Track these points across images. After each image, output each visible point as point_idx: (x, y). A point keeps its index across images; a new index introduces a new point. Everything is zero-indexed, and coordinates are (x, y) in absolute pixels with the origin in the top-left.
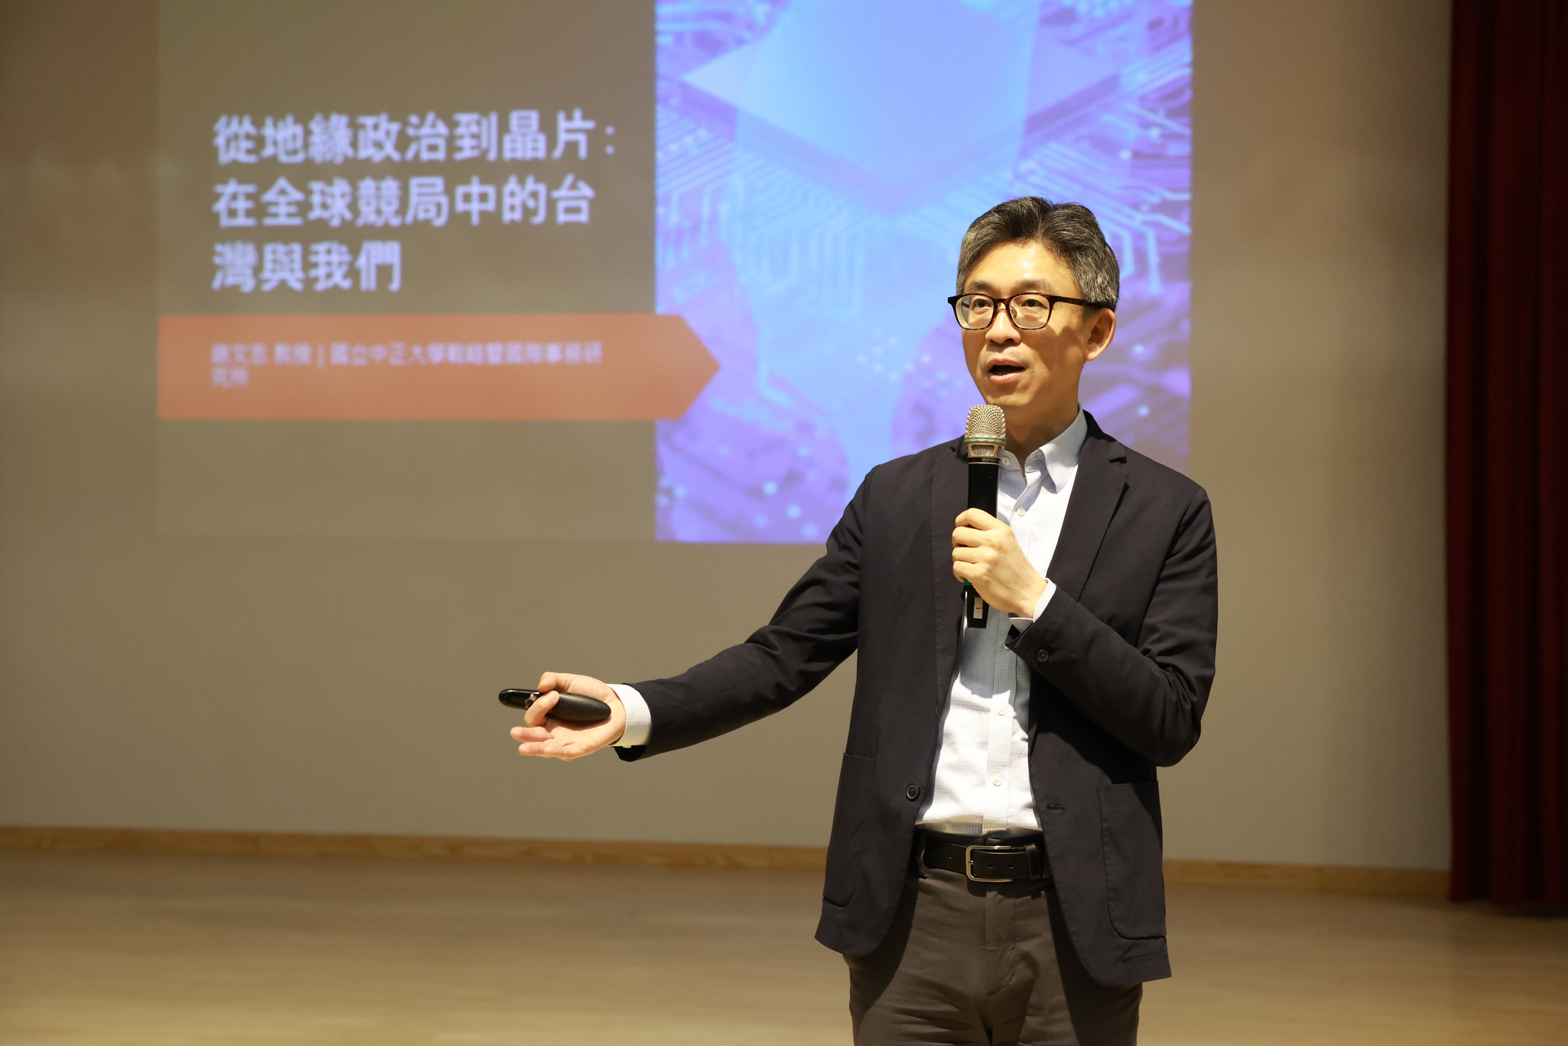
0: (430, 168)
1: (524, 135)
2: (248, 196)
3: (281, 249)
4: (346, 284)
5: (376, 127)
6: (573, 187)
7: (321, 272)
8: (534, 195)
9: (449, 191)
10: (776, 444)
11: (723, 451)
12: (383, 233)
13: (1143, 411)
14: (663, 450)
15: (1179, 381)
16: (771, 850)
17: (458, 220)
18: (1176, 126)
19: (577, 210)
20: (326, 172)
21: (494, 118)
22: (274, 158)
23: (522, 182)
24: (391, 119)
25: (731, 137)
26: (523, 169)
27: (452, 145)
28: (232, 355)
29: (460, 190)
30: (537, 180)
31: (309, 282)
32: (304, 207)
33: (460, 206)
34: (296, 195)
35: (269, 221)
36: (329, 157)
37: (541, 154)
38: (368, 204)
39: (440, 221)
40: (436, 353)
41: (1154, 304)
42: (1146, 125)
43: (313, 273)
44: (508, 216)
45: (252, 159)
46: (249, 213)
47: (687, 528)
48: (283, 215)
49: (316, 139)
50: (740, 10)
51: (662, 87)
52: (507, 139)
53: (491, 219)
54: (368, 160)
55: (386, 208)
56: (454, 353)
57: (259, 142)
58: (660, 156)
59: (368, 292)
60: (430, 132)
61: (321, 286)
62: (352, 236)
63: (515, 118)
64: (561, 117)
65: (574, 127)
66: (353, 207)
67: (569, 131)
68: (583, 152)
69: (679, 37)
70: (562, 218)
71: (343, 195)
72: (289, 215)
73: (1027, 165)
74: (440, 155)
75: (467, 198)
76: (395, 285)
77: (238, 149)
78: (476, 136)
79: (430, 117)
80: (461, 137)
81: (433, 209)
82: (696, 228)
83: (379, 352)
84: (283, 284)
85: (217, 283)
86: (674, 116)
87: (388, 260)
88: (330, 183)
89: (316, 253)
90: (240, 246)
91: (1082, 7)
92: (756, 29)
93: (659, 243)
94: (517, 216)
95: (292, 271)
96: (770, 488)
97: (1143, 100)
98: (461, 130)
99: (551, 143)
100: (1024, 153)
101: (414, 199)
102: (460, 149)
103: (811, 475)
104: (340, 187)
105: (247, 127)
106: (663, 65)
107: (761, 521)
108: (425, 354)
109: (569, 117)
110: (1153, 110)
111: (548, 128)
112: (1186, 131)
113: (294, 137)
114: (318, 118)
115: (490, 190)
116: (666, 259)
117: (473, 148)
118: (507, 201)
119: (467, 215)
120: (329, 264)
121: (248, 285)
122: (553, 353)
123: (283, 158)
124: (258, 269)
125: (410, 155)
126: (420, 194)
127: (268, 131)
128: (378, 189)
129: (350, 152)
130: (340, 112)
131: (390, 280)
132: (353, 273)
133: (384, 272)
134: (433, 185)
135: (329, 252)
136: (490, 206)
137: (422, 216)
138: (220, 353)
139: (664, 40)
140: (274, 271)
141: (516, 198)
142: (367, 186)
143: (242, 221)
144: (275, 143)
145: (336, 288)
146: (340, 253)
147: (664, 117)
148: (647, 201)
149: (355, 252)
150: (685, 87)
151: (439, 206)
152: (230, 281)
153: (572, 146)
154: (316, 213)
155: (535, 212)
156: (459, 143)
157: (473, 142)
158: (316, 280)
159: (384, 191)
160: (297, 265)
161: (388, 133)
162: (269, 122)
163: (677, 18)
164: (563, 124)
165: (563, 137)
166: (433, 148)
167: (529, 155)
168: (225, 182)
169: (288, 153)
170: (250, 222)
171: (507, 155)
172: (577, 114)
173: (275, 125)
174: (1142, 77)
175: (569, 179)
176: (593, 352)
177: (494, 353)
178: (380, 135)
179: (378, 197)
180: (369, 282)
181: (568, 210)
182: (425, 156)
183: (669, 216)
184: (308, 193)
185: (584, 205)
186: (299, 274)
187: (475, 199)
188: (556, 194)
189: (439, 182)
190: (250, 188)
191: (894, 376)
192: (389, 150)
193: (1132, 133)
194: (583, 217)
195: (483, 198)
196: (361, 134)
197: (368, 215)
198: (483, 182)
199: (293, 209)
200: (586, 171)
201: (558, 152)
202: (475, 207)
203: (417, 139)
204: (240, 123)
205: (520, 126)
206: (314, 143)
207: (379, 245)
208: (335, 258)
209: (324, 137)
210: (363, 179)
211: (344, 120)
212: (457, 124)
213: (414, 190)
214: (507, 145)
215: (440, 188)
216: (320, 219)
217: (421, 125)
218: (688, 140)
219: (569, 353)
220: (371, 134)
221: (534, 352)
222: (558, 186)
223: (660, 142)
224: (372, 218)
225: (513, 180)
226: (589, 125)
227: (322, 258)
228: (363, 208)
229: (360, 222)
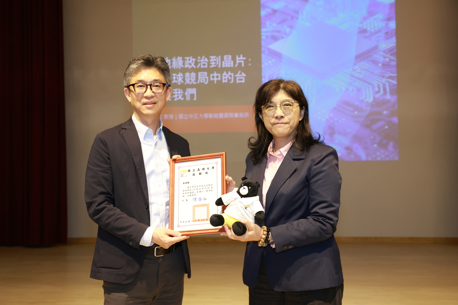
0: (204, 70)
1: (228, 61)
4: (182, 99)
5: (189, 60)
6: (241, 74)
7: (176, 96)
8: (231, 76)
9: (209, 75)
12: (192, 86)
13: (386, 127)
15: (395, 120)
17: (211, 82)
18: (392, 58)
19: (242, 80)
20: (177, 71)
21: (220, 57)
23: (227, 73)
24: (193, 58)
25: (281, 61)
26: (227, 70)
27: (209, 64)
29: (211, 75)
30: (231, 72)
31: (173, 99)
33: (211, 79)
36: (177, 67)
37: (232, 66)
38: (188, 79)
39: (206, 83)
40: (206, 116)
41: (388, 101)
42: (385, 57)
43: (174, 96)
44: (224, 81)
49: (174, 63)
50: (282, 30)
51: (263, 49)
52: (223, 62)
53: (219, 82)
54: (187, 68)
55: (192, 80)
56: (211, 116)
58: (263, 66)
59: (188, 101)
60: (203, 61)
61: (176, 100)
62: (184, 87)
63: (225, 57)
64: (237, 56)
65: (240, 59)
66: (184, 79)
67: (239, 60)
68: (243, 65)
69: (267, 37)
70: (238, 81)
71: (181, 77)
73: (356, 67)
74: (206, 66)
75: (213, 77)
76: (195, 99)
78: (214, 62)
79: (203, 57)
80: (211, 62)
81: (204, 80)
83: (191, 116)
86: (266, 56)
87: (193, 93)
88: (178, 74)
89: (175, 91)
91: (369, 29)
92: (287, 35)
94: (226, 81)
97: (384, 51)
98: (211, 60)
99: (235, 63)
100: (355, 64)
101: (199, 77)
102: (211, 65)
104: (180, 75)
106: (263, 44)
108: (203, 116)
109: (239, 57)
110: (387, 54)
111: (234, 59)
112: (395, 59)
114: (174, 58)
115: (219, 75)
117: (214, 64)
118: (224, 78)
119: (213, 81)
120: (178, 94)
122: (236, 115)
125: (198, 66)
126: (201, 76)
128: (190, 75)
129: (183, 66)
130: (180, 56)
131: (194, 98)
132: (184, 96)
133: (192, 96)
134: (205, 74)
135: (178, 91)
136: (219, 79)
137: (201, 82)
139: (263, 37)
141: (226, 77)
142: (187, 74)
145: (180, 100)
146: (181, 91)
147: (263, 56)
148: (260, 77)
149: (184, 91)
150: (269, 49)
151: (206, 79)
153: (240, 64)
154: (174, 81)
155: (231, 80)
156: (211, 63)
157: (215, 63)
158: (175, 98)
159: (192, 76)
161: (192, 61)
163: (266, 32)
164: (237, 58)
165: (238, 62)
166: (204, 65)
167: (229, 66)
171: (223, 66)
172: (241, 56)
174: (384, 46)
175: (239, 72)
177: (221, 116)
178: (190, 62)
179: (190, 77)
180: (188, 98)
181: (239, 80)
182: (202, 67)
185: (243, 78)
187: (215, 77)
188: (236, 76)
189: (206, 73)
191: (324, 120)
192: (193, 65)
193: (382, 59)
194: (243, 81)
195: (217, 77)
196: (186, 62)
197: (188, 82)
198: (217, 73)
200: (244, 70)
201: (236, 65)
202: (215, 79)
203: (200, 62)
205: (226, 59)
206: (173, 64)
207: (191, 89)
208: (179, 92)
209: (176, 62)
210: (186, 73)
211: (181, 58)
212: (210, 59)
213: (199, 75)
214: (223, 64)
215: (206, 75)
216: (175, 83)
217: (201, 59)
218: (270, 62)
219: (240, 115)
220: (188, 61)
221: (231, 115)
222: (237, 74)
223: (263, 62)
224: (189, 82)
225: (225, 72)
226: (244, 58)
227: (176, 93)
228: (186, 80)
229: (186, 83)
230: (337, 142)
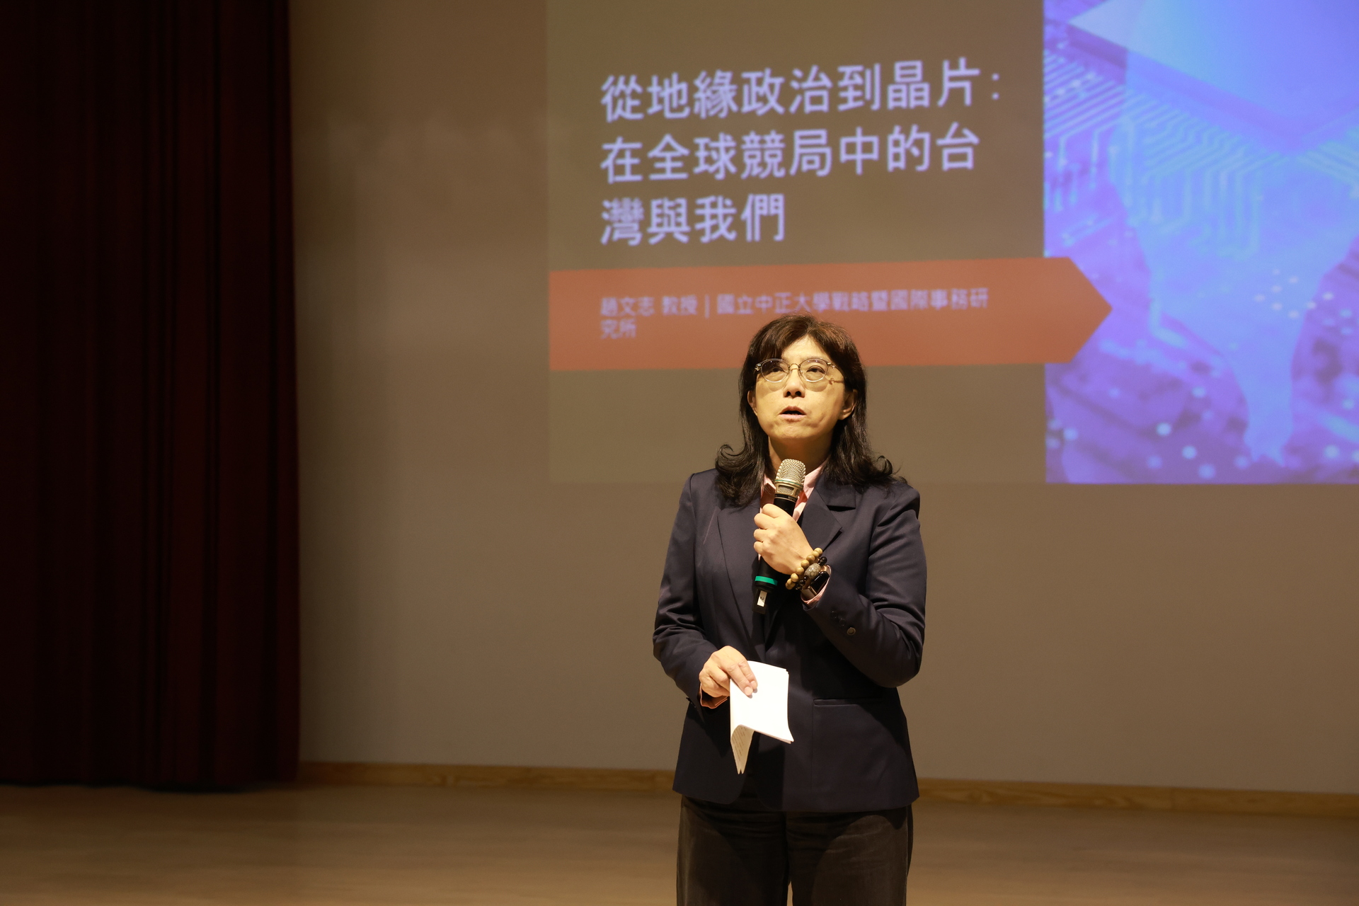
0: (814, 121)
1: (908, 84)
2: (634, 153)
3: (667, 203)
4: (731, 236)
5: (760, 82)
6: (958, 134)
7: (707, 224)
8: (918, 143)
9: (833, 143)
10: (1170, 384)
11: (1115, 393)
12: (767, 185)
14: (1052, 394)
16: (1173, 792)
17: (842, 170)
19: (963, 157)
20: (711, 126)
21: (877, 68)
22: (660, 114)
23: (906, 131)
24: (773, 75)
25: (1121, 80)
26: (906, 118)
27: (835, 97)
28: (620, 308)
29: (844, 141)
30: (921, 129)
31: (695, 235)
32: (690, 162)
33: (844, 157)
34: (682, 151)
35: (654, 177)
36: (712, 113)
37: (926, 103)
38: (752, 157)
39: (824, 173)
40: (821, 301)
43: (699, 226)
44: (891, 165)
45: (639, 116)
46: (635, 169)
47: (1079, 471)
48: (669, 171)
49: (699, 95)
51: (1049, 31)
52: (891, 88)
53: (875, 168)
54: (752, 113)
55: (768, 160)
56: (839, 301)
57: (645, 99)
58: (1047, 99)
59: (753, 243)
60: (814, 84)
61: (705, 239)
62: (737, 188)
63: (898, 68)
64: (946, 64)
65: (959, 75)
66: (738, 160)
67: (952, 79)
68: (968, 100)
70: (946, 165)
71: (727, 149)
72: (674, 170)
74: (824, 107)
75: (851, 148)
76: (779, 237)
77: (624, 108)
78: (856, 87)
79: (814, 70)
80: (845, 89)
81: (817, 159)
82: (1084, 171)
83: (764, 302)
84: (669, 236)
85: (604, 239)
86: (1062, 60)
87: (773, 212)
88: (715, 139)
89: (702, 206)
90: (626, 201)
93: (1047, 186)
94: (901, 164)
95: (678, 224)
96: (1164, 429)
98: (844, 82)
99: (936, 92)
101: (798, 151)
102: (845, 100)
103: (1208, 415)
104: (725, 141)
105: (634, 85)
106: (1050, 11)
107: (1154, 462)
108: (809, 303)
109: (954, 66)
111: (933, 77)
113: (679, 93)
114: (703, 74)
115: (874, 140)
116: (1053, 203)
117: (856, 99)
118: (891, 150)
119: (852, 163)
120: (714, 217)
121: (636, 238)
122: (939, 299)
123: (668, 115)
124: (644, 223)
125: (793, 108)
126: (802, 146)
127: (654, 89)
128: (762, 142)
129: (734, 108)
130: (724, 70)
131: (776, 232)
132: (738, 225)
133: (768, 223)
134: (818, 137)
135: (714, 205)
136: (874, 156)
137: (805, 167)
138: (608, 306)
140: (660, 225)
141: (900, 147)
142: (751, 140)
143: (628, 177)
144: (661, 101)
145: (722, 238)
146: (725, 206)
147: (1049, 59)
148: (1036, 145)
149: (740, 205)
150: (1072, 31)
151: (823, 156)
152: (617, 236)
153: (957, 94)
154: (702, 167)
155: (919, 160)
156: (843, 94)
157: (858, 93)
158: (702, 232)
159: (769, 144)
160: (683, 219)
161: (772, 86)
162: (655, 79)
164: (947, 73)
165: (947, 85)
166: (816, 100)
167: (913, 103)
168: (613, 141)
169: (672, 110)
170: (638, 178)
171: (891, 104)
172: (962, 61)
173: (660, 83)
175: (954, 126)
176: (980, 297)
177: (879, 300)
178: (764, 89)
179: (762, 150)
180: (753, 233)
181: (953, 158)
182: (809, 108)
183: (1057, 160)
184: (695, 148)
185: (969, 151)
186: (685, 228)
187: (859, 148)
188: (940, 142)
189: (823, 134)
190: (637, 145)
191: (1294, 315)
192: (773, 102)
194: (969, 164)
195: (867, 148)
196: (746, 88)
197: (752, 167)
198: (865, 133)
199: (679, 164)
200: (970, 119)
201: (941, 102)
202: (859, 156)
203: (801, 91)
204: (627, 82)
205: (903, 76)
206: (699, 99)
207: (764, 197)
208: (720, 211)
209: (709, 93)
210: (747, 133)
211: (729, 75)
212: (841, 76)
213: (798, 142)
214: (891, 95)
215: (823, 141)
216: (705, 173)
217: (804, 79)
218: (1076, 83)
219: (954, 298)
220: (755, 89)
221: (919, 298)
222: (943, 136)
223: (1046, 87)
224: (756, 171)
225: (897, 129)
226: (975, 72)
227: (707, 211)
228: (748, 161)
229: (744, 175)
230: (1348, 404)
